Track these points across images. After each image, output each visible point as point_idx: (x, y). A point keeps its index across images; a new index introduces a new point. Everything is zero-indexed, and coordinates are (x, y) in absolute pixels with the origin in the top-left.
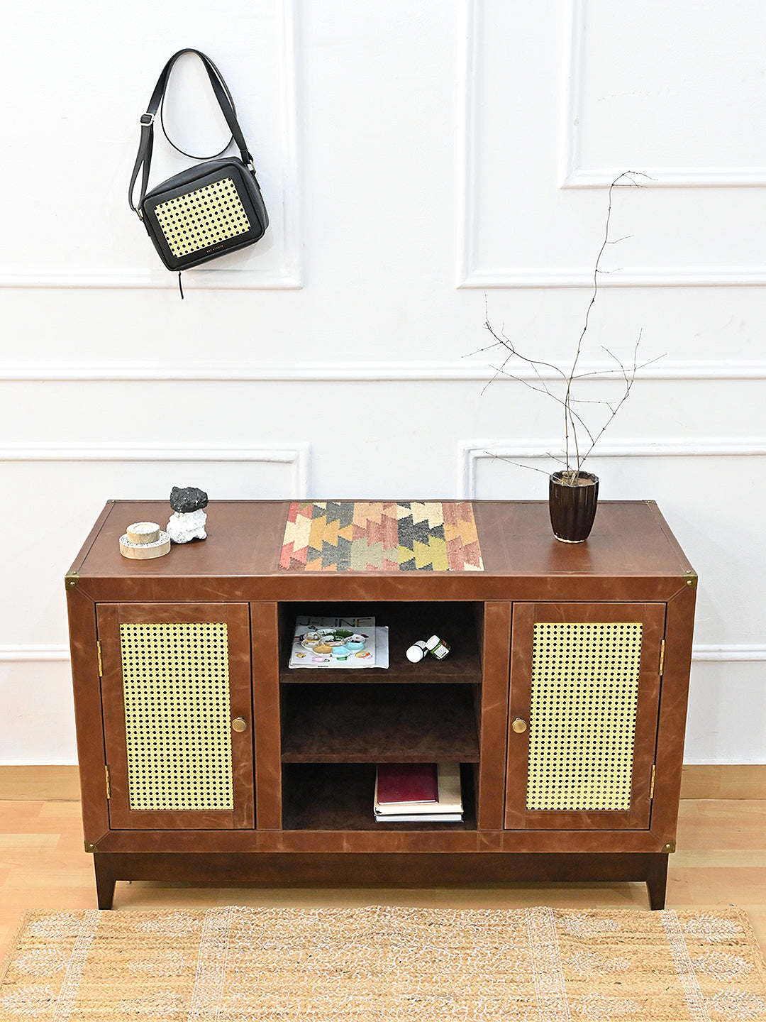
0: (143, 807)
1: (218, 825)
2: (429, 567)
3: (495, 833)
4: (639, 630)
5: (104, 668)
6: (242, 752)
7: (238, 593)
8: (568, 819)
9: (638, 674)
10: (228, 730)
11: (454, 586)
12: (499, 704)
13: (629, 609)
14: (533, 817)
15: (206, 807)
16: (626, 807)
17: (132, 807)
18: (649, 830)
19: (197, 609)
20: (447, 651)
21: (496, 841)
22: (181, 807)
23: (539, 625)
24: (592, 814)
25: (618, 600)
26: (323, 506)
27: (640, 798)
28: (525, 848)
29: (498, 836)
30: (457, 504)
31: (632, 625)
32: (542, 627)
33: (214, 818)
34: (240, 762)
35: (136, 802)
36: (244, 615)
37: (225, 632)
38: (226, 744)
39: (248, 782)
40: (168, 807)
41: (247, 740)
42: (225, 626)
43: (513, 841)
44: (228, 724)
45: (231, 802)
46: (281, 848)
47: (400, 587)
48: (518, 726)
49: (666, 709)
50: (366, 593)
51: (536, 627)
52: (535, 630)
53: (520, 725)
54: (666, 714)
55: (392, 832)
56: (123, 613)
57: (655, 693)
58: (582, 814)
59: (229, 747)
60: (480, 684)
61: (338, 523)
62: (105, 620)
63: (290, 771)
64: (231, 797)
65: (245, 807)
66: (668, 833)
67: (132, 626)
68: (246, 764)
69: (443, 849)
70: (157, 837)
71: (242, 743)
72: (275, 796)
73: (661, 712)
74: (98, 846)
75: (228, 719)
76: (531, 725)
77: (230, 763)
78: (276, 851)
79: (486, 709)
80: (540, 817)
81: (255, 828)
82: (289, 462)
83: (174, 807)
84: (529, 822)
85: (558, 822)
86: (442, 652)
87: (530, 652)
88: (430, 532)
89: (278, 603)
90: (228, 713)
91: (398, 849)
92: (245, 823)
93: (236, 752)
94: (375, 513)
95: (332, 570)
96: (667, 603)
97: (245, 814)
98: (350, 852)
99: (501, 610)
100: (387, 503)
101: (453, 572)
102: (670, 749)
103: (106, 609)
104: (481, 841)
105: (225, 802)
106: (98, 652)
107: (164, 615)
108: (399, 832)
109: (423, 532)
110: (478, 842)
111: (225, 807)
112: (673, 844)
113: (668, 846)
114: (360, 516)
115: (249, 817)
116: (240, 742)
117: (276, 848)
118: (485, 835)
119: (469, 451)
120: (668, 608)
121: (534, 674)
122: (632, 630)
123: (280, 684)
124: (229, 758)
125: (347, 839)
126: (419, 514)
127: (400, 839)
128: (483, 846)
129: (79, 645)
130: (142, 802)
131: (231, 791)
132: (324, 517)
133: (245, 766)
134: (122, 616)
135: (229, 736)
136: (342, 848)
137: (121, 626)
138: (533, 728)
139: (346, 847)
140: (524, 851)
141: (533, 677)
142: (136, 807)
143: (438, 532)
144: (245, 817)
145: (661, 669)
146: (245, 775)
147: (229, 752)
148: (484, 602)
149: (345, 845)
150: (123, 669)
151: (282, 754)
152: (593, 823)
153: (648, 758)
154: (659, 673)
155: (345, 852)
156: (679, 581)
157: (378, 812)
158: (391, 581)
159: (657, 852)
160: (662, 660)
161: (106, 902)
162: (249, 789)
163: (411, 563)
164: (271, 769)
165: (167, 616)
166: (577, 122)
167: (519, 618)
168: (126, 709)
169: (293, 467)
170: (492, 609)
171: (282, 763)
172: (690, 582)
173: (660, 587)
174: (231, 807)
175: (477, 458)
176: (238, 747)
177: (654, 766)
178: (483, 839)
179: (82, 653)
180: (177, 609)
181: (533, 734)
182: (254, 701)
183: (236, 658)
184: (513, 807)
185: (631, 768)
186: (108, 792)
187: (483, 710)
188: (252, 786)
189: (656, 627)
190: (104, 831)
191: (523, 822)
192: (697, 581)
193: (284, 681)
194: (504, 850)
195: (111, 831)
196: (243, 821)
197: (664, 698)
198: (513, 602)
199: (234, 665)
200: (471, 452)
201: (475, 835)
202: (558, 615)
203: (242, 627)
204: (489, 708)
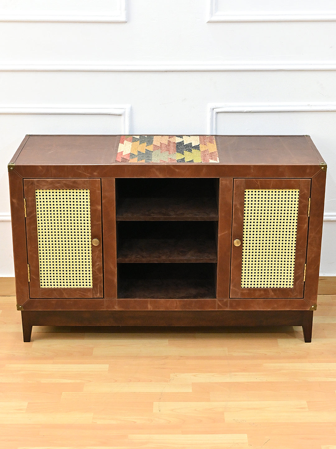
0: (46, 287)
1: (85, 296)
2: (192, 161)
3: (225, 300)
4: (297, 193)
5: (28, 213)
6: (97, 257)
7: (95, 174)
8: (262, 292)
9: (297, 217)
10: (90, 246)
12: (226, 232)
13: (293, 182)
14: (245, 291)
15: (79, 287)
16: (292, 286)
17: (41, 287)
18: (303, 298)
19: (74, 182)
21: (225, 304)
22: (66, 287)
23: (247, 190)
24: (274, 290)
25: (287, 177)
26: (138, 137)
27: (298, 281)
29: (227, 302)
30: (207, 136)
31: (294, 190)
32: (249, 192)
33: (82, 292)
34: (96, 262)
35: (43, 284)
36: (98, 185)
37: (88, 194)
38: (89, 253)
39: (100, 273)
40: (59, 287)
41: (99, 251)
42: (88, 191)
43: (234, 304)
44: (90, 243)
45: (91, 284)
46: (117, 308)
47: (177, 170)
48: (237, 243)
49: (311, 234)
50: (160, 174)
51: (245, 192)
52: (245, 193)
53: (238, 242)
54: (312, 237)
55: (173, 299)
56: (37, 184)
57: (305, 226)
58: (269, 290)
59: (90, 255)
60: (218, 222)
61: (145, 144)
62: (27, 188)
63: (121, 267)
64: (91, 281)
65: (99, 286)
66: (313, 300)
67: (41, 191)
68: (99, 263)
69: (199, 309)
70: (54, 302)
71: (97, 252)
72: (114, 281)
73: (309, 236)
74: (24, 307)
75: (90, 240)
76: (243, 243)
77: (91, 263)
78: (114, 310)
79: (220, 235)
80: (248, 292)
81: (104, 298)
82: (120, 115)
83: (62, 287)
84: (242, 294)
85: (257, 294)
87: (242, 204)
88: (193, 147)
89: (115, 179)
90: (90, 237)
91: (176, 308)
92: (98, 295)
93: (94, 257)
94: (165, 140)
95: (143, 162)
96: (311, 179)
97: (99, 290)
98: (151, 310)
99: (228, 182)
100: (170, 136)
101: (204, 163)
102: (313, 256)
103: (29, 181)
104: (218, 304)
105: (88, 284)
106: (24, 204)
107: (58, 185)
108: (177, 299)
109: (189, 147)
111: (88, 287)
112: (315, 306)
113: (313, 306)
114: (156, 141)
115: (100, 292)
116: (96, 252)
117: (115, 308)
118: (220, 301)
119: (213, 109)
120: (312, 181)
121: (244, 216)
122: (294, 193)
123: (117, 222)
124: (91, 261)
125: (150, 303)
126: (186, 140)
127: (177, 303)
128: (219, 307)
129: (15, 201)
130: (46, 284)
131: (91, 278)
132: (139, 142)
133: (98, 265)
134: (37, 186)
135: (90, 249)
136: (147, 307)
137: (36, 191)
138: (244, 245)
139: (150, 308)
140: (240, 309)
141: (244, 218)
142: (43, 287)
143: (197, 147)
144: (99, 291)
145: (309, 213)
146: (99, 270)
147: (90, 258)
148: (219, 178)
149: (149, 306)
150: (37, 214)
151: (117, 259)
152: (275, 295)
153: (302, 260)
154: (308, 215)
155: (149, 310)
156: (317, 167)
158: (172, 167)
159: (307, 310)
160: (309, 209)
161: (27, 338)
162: (100, 277)
163: (183, 160)
164: (112, 266)
165: (59, 186)
167: (238, 187)
168: (38, 235)
169: (122, 117)
170: (223, 182)
171: (117, 263)
172: (323, 168)
173: (308, 171)
174: (91, 287)
175: (217, 113)
176: (95, 255)
177: (305, 264)
178: (219, 303)
179: (16, 205)
180: (64, 182)
181: (244, 248)
182: (103, 231)
183: (93, 208)
184: (234, 286)
185: (294, 266)
186: (29, 278)
187: (219, 235)
188: (102, 275)
189: (306, 192)
190: (27, 299)
191: (239, 294)
192: (327, 167)
193: (119, 220)
194: (229, 309)
195: (30, 299)
196: (98, 293)
197: (310, 229)
198: (234, 178)
199: (93, 212)
200: (214, 109)
201: (215, 302)
202: (257, 185)
203: (97, 191)
204: (222, 234)
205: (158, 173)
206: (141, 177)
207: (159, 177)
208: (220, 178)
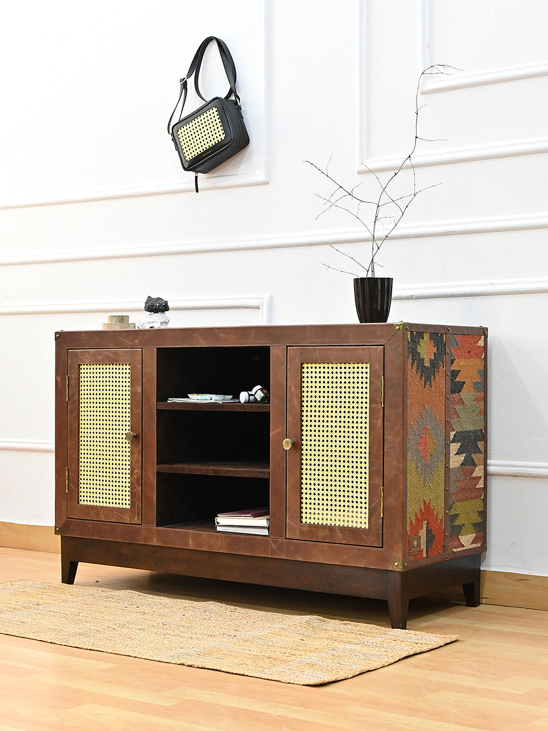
0: (85, 503)
1: (122, 519)
3: (281, 541)
4: (369, 370)
5: (70, 395)
6: (136, 462)
7: (137, 341)
8: (327, 532)
11: (252, 334)
12: (280, 429)
13: (360, 352)
14: (304, 529)
16: (368, 526)
17: (80, 503)
18: (382, 548)
19: (117, 354)
20: (263, 395)
21: (281, 548)
22: (105, 504)
23: (305, 366)
24: (343, 529)
25: (352, 344)
27: (374, 517)
28: (299, 556)
29: (282, 544)
32: (308, 368)
33: (119, 512)
34: (134, 469)
35: (82, 498)
36: (139, 357)
37: (130, 371)
39: (138, 485)
41: (138, 452)
42: (128, 367)
43: (292, 549)
45: (130, 502)
46: (155, 542)
47: (222, 335)
49: (389, 437)
50: (204, 339)
51: (303, 368)
52: (303, 370)
53: (287, 443)
54: (389, 442)
55: (218, 534)
56: (81, 357)
57: (380, 422)
58: (336, 529)
59: (130, 459)
60: (269, 413)
62: (72, 361)
64: (130, 498)
65: (137, 505)
66: (396, 552)
67: (85, 366)
70: (90, 526)
71: (136, 454)
72: (153, 499)
73: (385, 440)
74: (61, 530)
77: (130, 471)
78: (152, 544)
80: (308, 529)
81: (142, 524)
82: (258, 308)
83: (101, 504)
84: (302, 533)
85: (321, 534)
86: (260, 395)
89: (157, 348)
91: (221, 549)
92: (136, 519)
93: (133, 461)
96: (384, 345)
97: (136, 511)
98: (193, 549)
99: (280, 352)
102: (393, 473)
103: (72, 353)
104: (272, 547)
105: (127, 502)
106: (67, 384)
107: (100, 358)
108: (222, 534)
110: (270, 548)
111: (127, 506)
113: (397, 564)
115: (138, 515)
117: (153, 541)
118: (273, 542)
120: (385, 350)
122: (364, 370)
123: (157, 410)
124: (130, 467)
125: (193, 538)
128: (273, 552)
129: (59, 379)
130: (85, 499)
131: (130, 494)
133: (137, 472)
135: (130, 450)
136: (188, 544)
137: (81, 367)
139: (191, 545)
140: (299, 559)
142: (82, 502)
144: (136, 514)
145: (383, 401)
146: (137, 480)
147: (130, 463)
148: (270, 346)
149: (191, 542)
150: (80, 398)
151: (157, 465)
152: (344, 537)
153: (378, 481)
154: (381, 405)
155: (190, 548)
156: (391, 328)
157: (218, 523)
158: (217, 331)
159: (389, 569)
160: (383, 394)
161: (65, 577)
162: (138, 491)
164: (151, 477)
167: (292, 359)
168: (80, 427)
170: (275, 353)
171: (157, 472)
172: (399, 327)
173: (379, 333)
174: (130, 506)
176: (134, 458)
177: (382, 487)
178: (273, 545)
179: (60, 385)
180: (105, 353)
182: (143, 423)
183: (134, 390)
184: (292, 519)
186: (67, 487)
187: (271, 434)
188: (140, 488)
189: (378, 366)
190: (64, 519)
191: (298, 532)
193: (159, 408)
194: (285, 557)
195: (68, 519)
196: (135, 517)
197: (386, 427)
198: (287, 346)
199: (133, 394)
201: (266, 541)
202: (315, 357)
203: (138, 366)
204: (274, 432)
205: (201, 340)
207: (202, 345)
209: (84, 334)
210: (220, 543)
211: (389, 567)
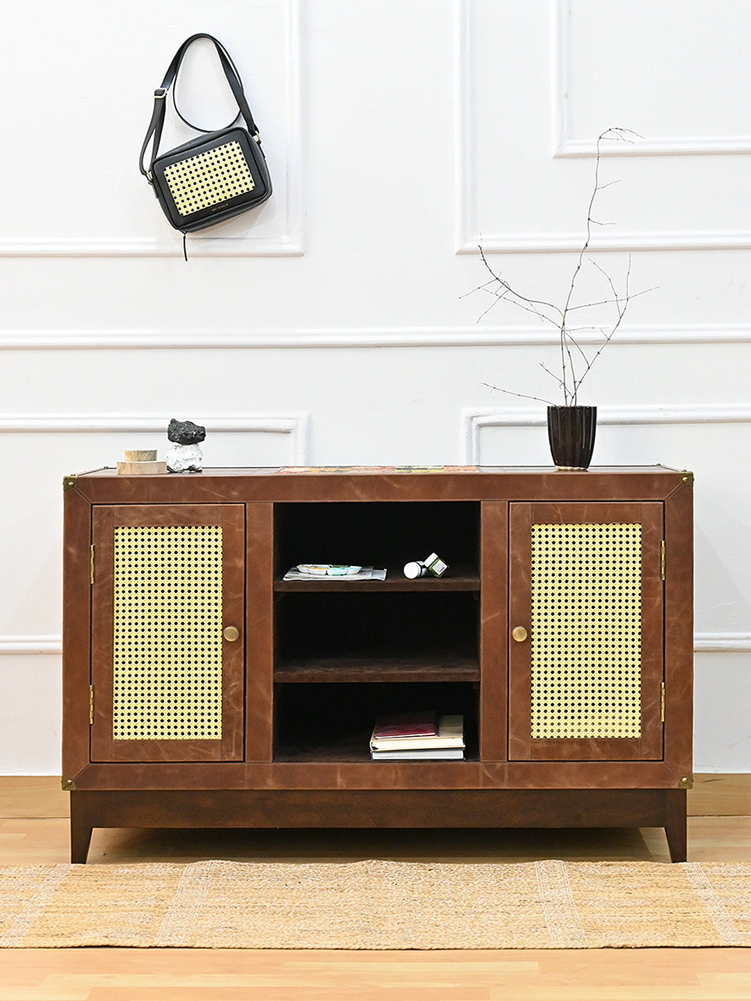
0: (126, 737)
1: (205, 756)
3: (499, 765)
4: (638, 533)
5: (96, 574)
6: (233, 671)
7: (235, 493)
8: (576, 747)
9: (640, 581)
10: (219, 640)
11: (450, 485)
12: (498, 613)
13: (627, 509)
14: (539, 745)
15: (193, 737)
16: (638, 735)
17: (115, 737)
18: (663, 760)
19: (193, 511)
20: (446, 567)
21: (499, 775)
22: (166, 737)
23: (536, 527)
24: (601, 742)
25: (615, 499)
27: (650, 723)
28: (532, 783)
29: (502, 769)
31: (631, 527)
32: (540, 530)
33: (200, 747)
34: (230, 681)
35: (119, 731)
36: (239, 516)
37: (220, 537)
38: (216, 662)
39: (238, 705)
40: (153, 737)
41: (238, 656)
42: (220, 530)
43: (518, 775)
44: (219, 633)
45: (219, 730)
46: (271, 784)
47: (396, 486)
48: (518, 634)
49: (671, 619)
50: (362, 493)
51: (533, 530)
52: (533, 533)
53: (520, 632)
54: (672, 625)
56: (119, 516)
57: (658, 600)
58: (590, 741)
59: (219, 666)
60: (479, 593)
62: (99, 523)
63: (285, 694)
64: (219, 724)
65: (234, 734)
66: (683, 764)
67: (126, 531)
68: (237, 684)
69: (443, 786)
70: (139, 771)
71: (234, 659)
72: (265, 723)
73: (666, 622)
74: (77, 781)
75: (220, 627)
76: (533, 633)
77: (219, 685)
78: (265, 788)
79: (484, 621)
80: (546, 746)
81: (244, 761)
82: (287, 432)
83: (159, 737)
84: (535, 751)
85: (566, 751)
86: (440, 567)
87: (528, 555)
89: (274, 503)
90: (220, 620)
91: (395, 785)
92: (233, 754)
93: (226, 669)
96: (664, 501)
97: (234, 743)
98: (344, 788)
99: (498, 511)
101: (449, 472)
102: (678, 664)
103: (102, 511)
104: (484, 774)
105: (213, 730)
106: (91, 557)
107: (159, 517)
108: (397, 764)
110: (481, 777)
111: (213, 737)
112: (690, 778)
113: (684, 779)
115: (238, 747)
116: (231, 659)
117: (265, 784)
118: (487, 767)
119: (472, 418)
120: (666, 507)
121: (533, 582)
122: (631, 533)
123: (275, 593)
124: (219, 679)
125: (341, 775)
127: (397, 772)
128: (488, 781)
129: (72, 550)
130: (126, 730)
131: (219, 717)
133: (235, 686)
134: (119, 519)
135: (220, 646)
136: (336, 784)
137: (116, 531)
138: (535, 637)
139: (341, 783)
140: (531, 787)
141: (533, 585)
142: (119, 737)
144: (234, 746)
145: (663, 573)
146: (235, 697)
147: (219, 672)
148: (480, 502)
149: (339, 780)
150: (115, 578)
151: (274, 672)
152: (603, 751)
153: (656, 675)
154: (661, 578)
155: (338, 788)
156: (674, 478)
157: (374, 748)
158: (385, 479)
159: (673, 787)
160: (663, 563)
161: (79, 856)
162: (239, 713)
164: (263, 690)
165: (162, 518)
166: (567, 96)
167: (516, 519)
168: (115, 622)
169: (292, 435)
170: (490, 510)
171: (274, 683)
172: (686, 478)
173: (656, 485)
174: (219, 737)
175: (481, 425)
176: (229, 665)
177: (663, 684)
178: (486, 773)
179: (75, 559)
180: (172, 510)
181: (535, 643)
182: (247, 613)
183: (229, 564)
184: (516, 733)
185: (640, 688)
186: (91, 716)
187: (482, 621)
188: (242, 709)
189: (654, 528)
190: (84, 764)
191: (529, 752)
192: (693, 480)
193: (278, 590)
194: (509, 785)
195: (92, 764)
196: (231, 752)
197: (668, 606)
198: (509, 502)
199: (227, 572)
200: (474, 419)
201: (477, 768)
202: (555, 516)
203: (237, 530)
204: (488, 619)
205: (358, 492)
206: (325, 501)
207: (360, 499)
208: (482, 502)
209: (127, 482)
210: (394, 777)
211: (673, 784)
